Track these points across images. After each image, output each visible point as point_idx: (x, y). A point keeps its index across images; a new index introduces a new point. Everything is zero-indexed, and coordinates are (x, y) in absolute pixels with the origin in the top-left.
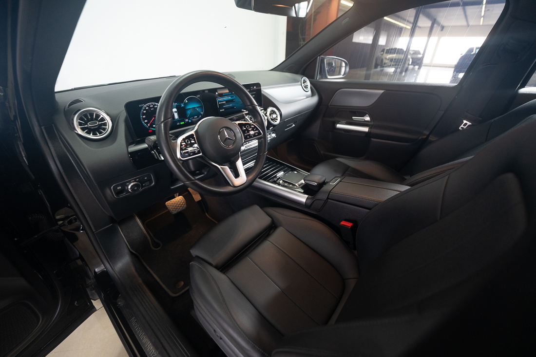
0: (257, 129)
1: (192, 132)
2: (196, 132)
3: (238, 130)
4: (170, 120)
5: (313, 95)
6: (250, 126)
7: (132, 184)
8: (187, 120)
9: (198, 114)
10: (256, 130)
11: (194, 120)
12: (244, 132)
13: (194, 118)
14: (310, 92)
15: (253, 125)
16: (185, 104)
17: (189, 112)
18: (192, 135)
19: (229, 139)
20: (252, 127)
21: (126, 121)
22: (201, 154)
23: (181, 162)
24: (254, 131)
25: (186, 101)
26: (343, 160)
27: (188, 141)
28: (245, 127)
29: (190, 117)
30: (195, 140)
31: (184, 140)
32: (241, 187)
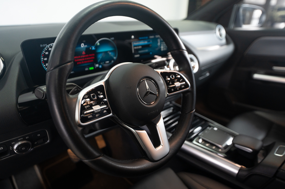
0: (184, 80)
1: (102, 83)
2: (107, 82)
3: (161, 81)
4: (69, 64)
5: (228, 43)
6: (175, 76)
7: (20, 143)
8: (97, 65)
9: (110, 59)
10: (182, 82)
11: (105, 65)
12: (167, 83)
13: (105, 63)
14: (224, 41)
15: (179, 75)
16: (97, 47)
17: (100, 57)
18: (101, 86)
19: (151, 93)
20: (178, 78)
21: (22, 64)
22: (111, 114)
23: (80, 129)
24: (180, 82)
25: (98, 44)
26: (261, 113)
27: (94, 96)
28: (169, 77)
29: (101, 61)
30: (104, 94)
31: (88, 94)
32: (162, 160)
